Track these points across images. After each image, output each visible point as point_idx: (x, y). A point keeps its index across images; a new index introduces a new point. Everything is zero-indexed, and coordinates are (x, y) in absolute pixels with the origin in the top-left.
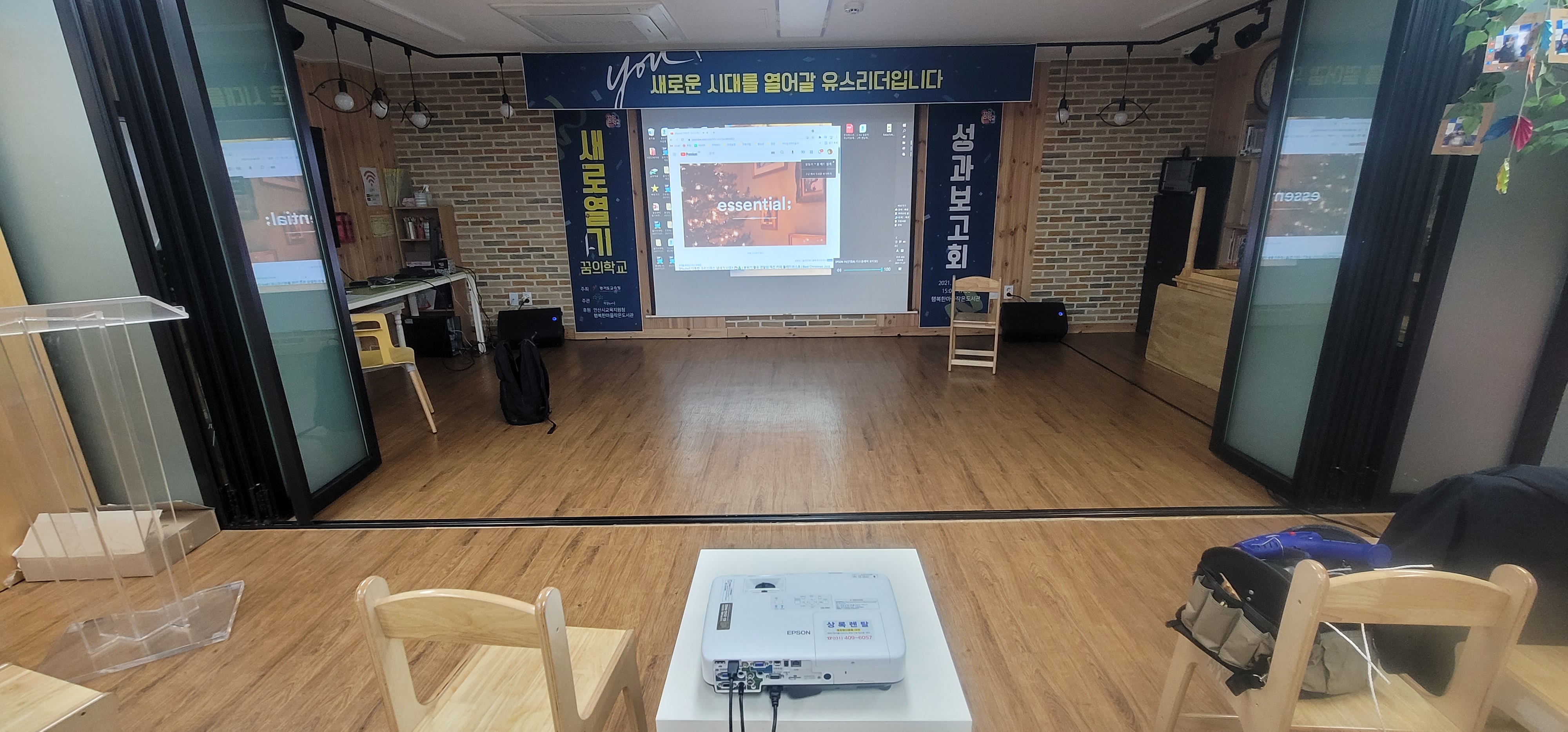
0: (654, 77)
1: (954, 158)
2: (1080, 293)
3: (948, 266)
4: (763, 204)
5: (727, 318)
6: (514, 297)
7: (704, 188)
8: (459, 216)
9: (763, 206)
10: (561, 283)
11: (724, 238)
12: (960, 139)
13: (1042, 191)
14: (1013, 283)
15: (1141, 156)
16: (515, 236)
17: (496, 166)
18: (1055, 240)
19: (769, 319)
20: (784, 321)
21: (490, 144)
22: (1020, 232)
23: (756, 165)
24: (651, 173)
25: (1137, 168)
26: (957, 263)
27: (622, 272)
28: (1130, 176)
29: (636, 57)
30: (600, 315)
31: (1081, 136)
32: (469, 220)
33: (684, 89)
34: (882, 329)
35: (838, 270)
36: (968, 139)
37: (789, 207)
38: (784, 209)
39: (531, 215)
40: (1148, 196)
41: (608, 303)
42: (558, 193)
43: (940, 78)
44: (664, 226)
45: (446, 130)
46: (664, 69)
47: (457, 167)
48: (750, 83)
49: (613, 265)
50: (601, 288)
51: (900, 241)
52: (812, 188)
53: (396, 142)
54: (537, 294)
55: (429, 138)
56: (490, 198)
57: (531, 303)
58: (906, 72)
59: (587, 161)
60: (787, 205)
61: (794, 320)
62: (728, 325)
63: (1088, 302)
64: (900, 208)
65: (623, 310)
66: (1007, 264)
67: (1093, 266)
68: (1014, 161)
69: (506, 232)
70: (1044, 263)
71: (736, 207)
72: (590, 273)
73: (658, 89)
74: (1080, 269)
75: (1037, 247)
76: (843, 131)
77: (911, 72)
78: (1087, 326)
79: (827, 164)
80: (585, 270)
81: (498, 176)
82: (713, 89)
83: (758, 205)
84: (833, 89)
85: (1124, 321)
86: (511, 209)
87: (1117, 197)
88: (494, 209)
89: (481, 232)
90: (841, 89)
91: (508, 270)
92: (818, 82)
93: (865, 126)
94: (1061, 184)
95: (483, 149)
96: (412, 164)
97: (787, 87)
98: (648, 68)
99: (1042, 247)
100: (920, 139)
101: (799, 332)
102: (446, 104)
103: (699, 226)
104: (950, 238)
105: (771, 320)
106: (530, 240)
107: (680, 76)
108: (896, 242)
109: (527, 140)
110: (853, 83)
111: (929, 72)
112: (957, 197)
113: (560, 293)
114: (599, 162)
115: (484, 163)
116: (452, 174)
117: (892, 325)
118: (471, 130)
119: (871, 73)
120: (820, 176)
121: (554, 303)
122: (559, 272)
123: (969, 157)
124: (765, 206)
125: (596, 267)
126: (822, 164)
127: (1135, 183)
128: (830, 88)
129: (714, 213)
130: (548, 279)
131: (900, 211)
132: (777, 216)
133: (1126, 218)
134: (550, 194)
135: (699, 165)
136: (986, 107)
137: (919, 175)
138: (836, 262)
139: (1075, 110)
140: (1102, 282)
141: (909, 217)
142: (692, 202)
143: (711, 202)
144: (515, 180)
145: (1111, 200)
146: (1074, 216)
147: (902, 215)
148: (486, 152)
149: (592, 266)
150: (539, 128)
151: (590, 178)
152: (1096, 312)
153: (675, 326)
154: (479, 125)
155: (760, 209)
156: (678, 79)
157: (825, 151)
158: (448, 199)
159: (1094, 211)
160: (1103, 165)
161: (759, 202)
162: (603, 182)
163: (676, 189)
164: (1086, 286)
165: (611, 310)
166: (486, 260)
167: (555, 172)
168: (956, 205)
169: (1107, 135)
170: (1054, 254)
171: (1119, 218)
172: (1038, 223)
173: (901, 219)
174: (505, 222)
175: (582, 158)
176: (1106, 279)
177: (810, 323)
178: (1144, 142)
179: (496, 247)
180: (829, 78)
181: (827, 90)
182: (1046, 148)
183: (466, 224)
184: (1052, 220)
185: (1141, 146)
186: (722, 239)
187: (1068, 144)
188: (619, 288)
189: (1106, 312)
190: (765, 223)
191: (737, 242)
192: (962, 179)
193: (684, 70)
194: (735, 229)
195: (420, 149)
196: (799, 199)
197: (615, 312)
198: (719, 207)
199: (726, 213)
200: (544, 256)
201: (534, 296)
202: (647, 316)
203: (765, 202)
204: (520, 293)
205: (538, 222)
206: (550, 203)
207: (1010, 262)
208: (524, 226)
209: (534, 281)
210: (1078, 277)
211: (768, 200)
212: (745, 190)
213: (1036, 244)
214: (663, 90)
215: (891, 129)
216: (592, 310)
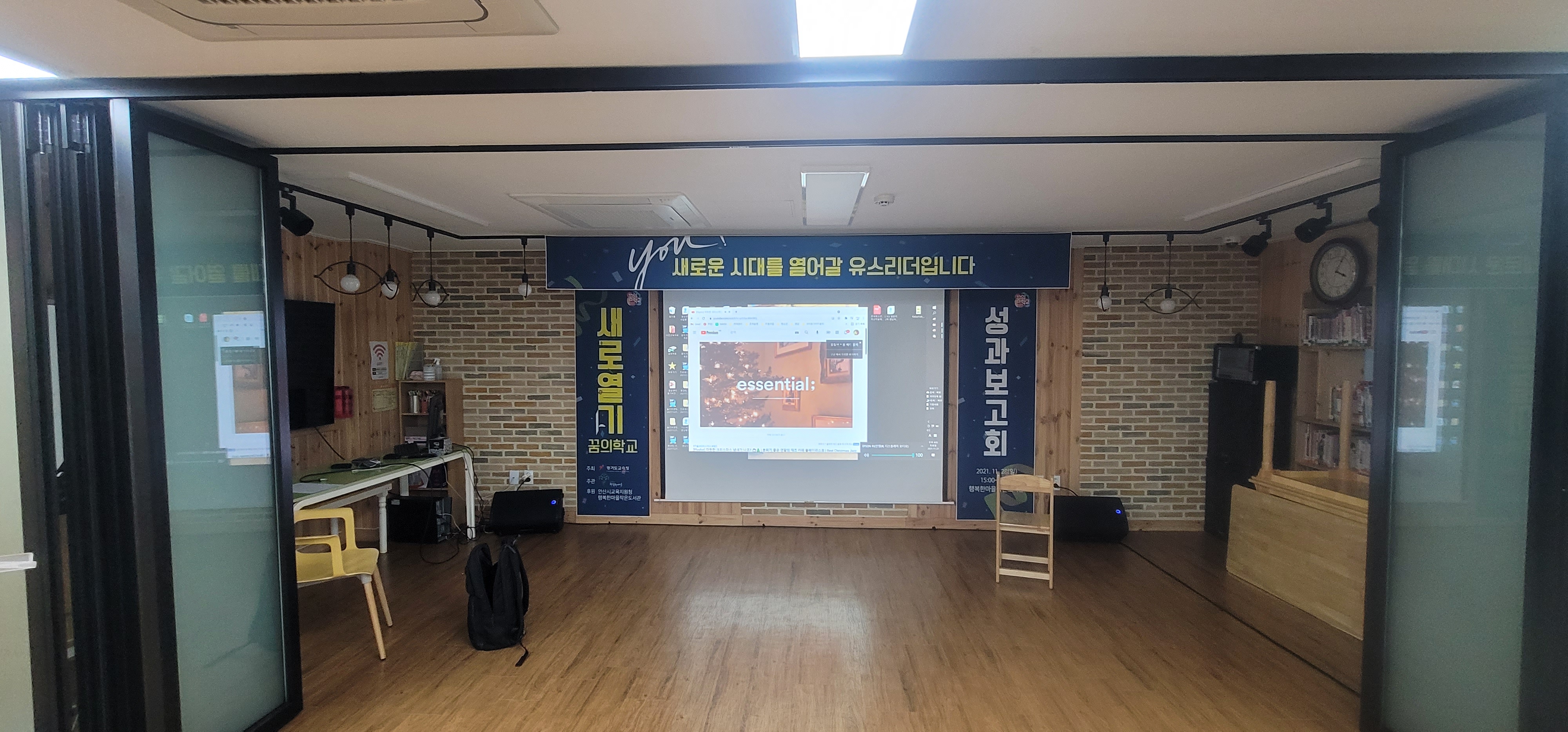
0: (677, 260)
1: (988, 340)
2: (1136, 486)
3: (986, 454)
4: (785, 384)
5: (743, 504)
6: (515, 475)
7: (724, 367)
8: (468, 390)
9: (786, 385)
10: (566, 461)
11: (743, 418)
12: (993, 322)
13: (1085, 376)
14: (1059, 473)
15: (1189, 342)
16: (523, 411)
17: (512, 341)
18: (1103, 428)
19: (789, 506)
20: (805, 509)
21: (508, 319)
22: (1063, 419)
23: (778, 345)
24: (669, 350)
25: (1186, 354)
26: (996, 450)
27: (632, 451)
28: (1180, 361)
29: (660, 241)
30: (604, 497)
31: (1122, 321)
32: (478, 394)
33: (707, 271)
34: (914, 520)
35: (865, 455)
36: (1002, 322)
37: (813, 388)
38: (807, 389)
39: (542, 390)
40: (1203, 383)
41: (615, 485)
42: (571, 369)
43: (972, 265)
44: (679, 404)
45: (465, 305)
46: (687, 252)
47: (472, 341)
48: (774, 267)
49: (623, 444)
50: (608, 468)
51: (933, 426)
52: (837, 369)
53: (414, 316)
54: (540, 472)
55: (448, 313)
56: (501, 372)
57: (532, 482)
58: (936, 258)
59: (604, 337)
60: (810, 385)
61: (817, 508)
62: (743, 511)
63: (1146, 496)
64: (932, 390)
65: (630, 492)
66: (1051, 453)
67: (1148, 457)
68: (1052, 345)
69: (514, 407)
70: (1093, 452)
71: (756, 386)
72: (598, 452)
73: (680, 271)
74: (1134, 460)
75: (1084, 435)
76: (871, 312)
77: (941, 258)
78: (1148, 523)
79: (854, 345)
80: (593, 448)
81: (513, 351)
82: (736, 272)
83: (780, 385)
84: (860, 274)
85: (1189, 518)
86: (522, 384)
87: (1169, 383)
88: (505, 383)
89: (488, 407)
90: (868, 274)
91: (511, 446)
92: (845, 267)
93: (893, 307)
94: (1105, 369)
95: (500, 323)
96: (427, 338)
97: (812, 271)
98: (671, 252)
99: (1090, 435)
100: (951, 322)
101: (821, 521)
102: (469, 280)
103: (716, 405)
104: (987, 423)
105: (791, 508)
106: (538, 416)
107: (704, 260)
108: (929, 426)
109: (546, 316)
110: (881, 268)
111: (960, 258)
112: (993, 381)
113: (564, 472)
114: (617, 338)
115: (500, 338)
116: (466, 348)
117: (925, 516)
118: (490, 305)
119: (900, 259)
120: (846, 357)
121: (556, 482)
122: (565, 450)
123: (1004, 340)
124: (787, 386)
125: (605, 445)
126: (848, 344)
127: (1186, 369)
128: (857, 273)
129: (733, 392)
130: (553, 457)
131: (932, 394)
132: (800, 397)
133: (1180, 405)
134: (563, 369)
135: (719, 343)
136: (1020, 292)
137: (951, 357)
138: (863, 446)
139: (1114, 295)
140: (1160, 475)
141: (942, 401)
142: (711, 380)
143: (731, 380)
144: (529, 355)
145: (1162, 386)
146: (1122, 403)
147: (934, 398)
148: (503, 327)
149: (600, 444)
150: (558, 305)
151: (606, 354)
152: (1156, 507)
153: (685, 510)
154: (499, 301)
155: (782, 389)
156: (701, 262)
157: (852, 332)
158: (459, 372)
159: (1144, 398)
160: (1149, 350)
161: (781, 382)
162: (619, 358)
163: (694, 367)
164: (1142, 478)
165: (617, 492)
166: (490, 435)
167: (570, 348)
168: (992, 389)
169: (1151, 320)
170: (1103, 442)
171: (1172, 406)
172: (1082, 409)
173: (933, 402)
174: (514, 397)
175: (599, 334)
176: (1163, 471)
177: (835, 512)
178: (1191, 328)
179: (502, 422)
180: (855, 262)
181: (854, 274)
182: (1085, 332)
183: (474, 397)
184: (1098, 406)
185: (1188, 331)
186: (741, 420)
187: (1109, 328)
188: (628, 468)
189: (1167, 507)
190: (787, 404)
191: (757, 423)
192: (997, 362)
193: (706, 254)
194: (755, 409)
195: (437, 323)
196: (824, 379)
197: (621, 494)
198: (739, 386)
199: (746, 393)
200: (552, 433)
201: (536, 475)
202: (655, 500)
203: (787, 382)
204: (521, 471)
205: (548, 397)
206: (563, 379)
207: (1054, 448)
208: (534, 401)
209: (538, 459)
210: (1132, 469)
211: (790, 380)
212: (767, 370)
213: (1082, 431)
214: (685, 272)
215: (920, 311)
216: (597, 491)
